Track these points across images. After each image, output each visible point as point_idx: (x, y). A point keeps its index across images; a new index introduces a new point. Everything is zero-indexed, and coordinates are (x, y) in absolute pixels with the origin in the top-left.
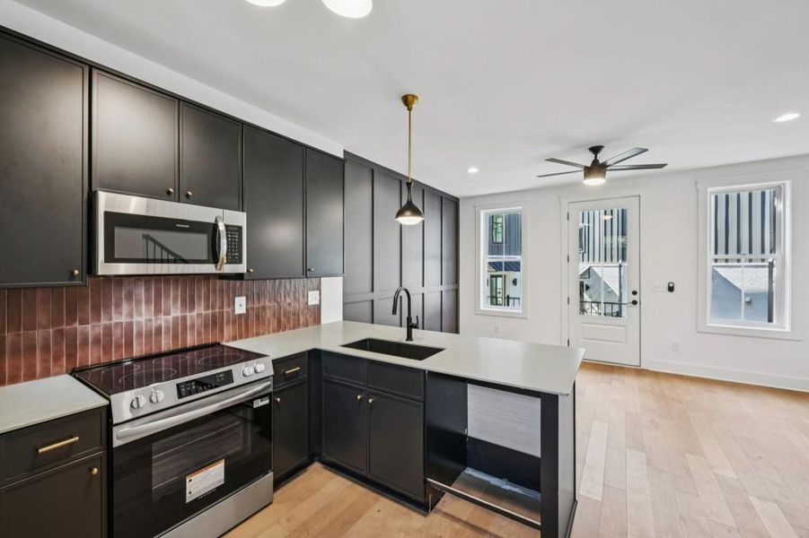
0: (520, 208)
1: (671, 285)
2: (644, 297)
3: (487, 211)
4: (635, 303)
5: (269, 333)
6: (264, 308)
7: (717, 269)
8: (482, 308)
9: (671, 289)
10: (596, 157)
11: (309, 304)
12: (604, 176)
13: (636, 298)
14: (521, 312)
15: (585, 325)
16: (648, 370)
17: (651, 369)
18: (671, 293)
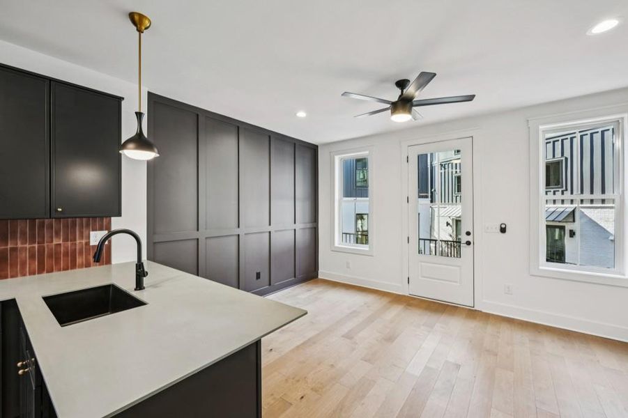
0: (367, 152)
1: (503, 226)
2: (477, 238)
3: (340, 156)
4: (468, 243)
5: (24, 275)
6: (14, 250)
7: (583, 210)
8: (336, 245)
9: (503, 230)
10: (402, 91)
11: (91, 244)
12: (410, 111)
13: (470, 238)
14: (368, 249)
15: (423, 264)
16: (481, 312)
17: (484, 311)
18: (503, 234)
